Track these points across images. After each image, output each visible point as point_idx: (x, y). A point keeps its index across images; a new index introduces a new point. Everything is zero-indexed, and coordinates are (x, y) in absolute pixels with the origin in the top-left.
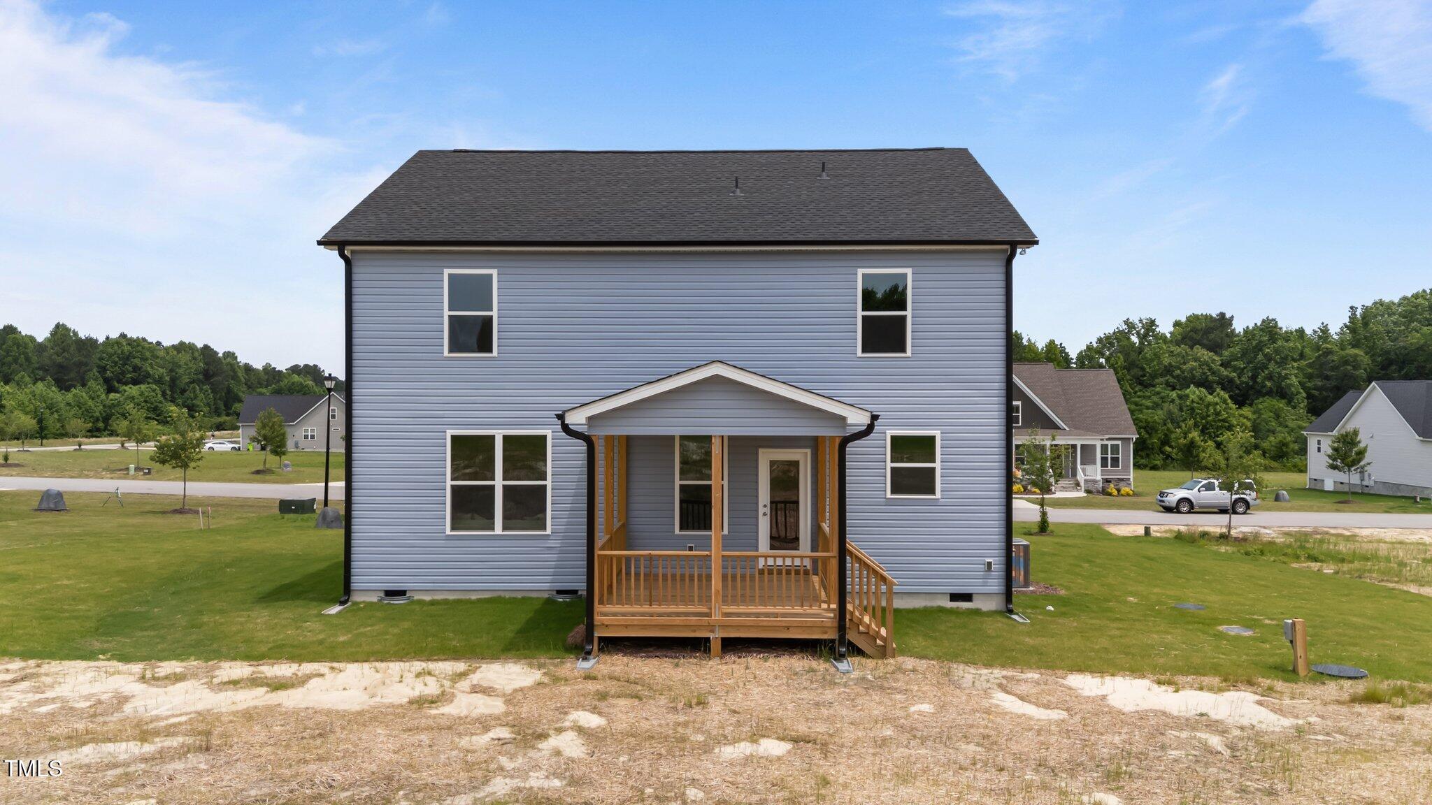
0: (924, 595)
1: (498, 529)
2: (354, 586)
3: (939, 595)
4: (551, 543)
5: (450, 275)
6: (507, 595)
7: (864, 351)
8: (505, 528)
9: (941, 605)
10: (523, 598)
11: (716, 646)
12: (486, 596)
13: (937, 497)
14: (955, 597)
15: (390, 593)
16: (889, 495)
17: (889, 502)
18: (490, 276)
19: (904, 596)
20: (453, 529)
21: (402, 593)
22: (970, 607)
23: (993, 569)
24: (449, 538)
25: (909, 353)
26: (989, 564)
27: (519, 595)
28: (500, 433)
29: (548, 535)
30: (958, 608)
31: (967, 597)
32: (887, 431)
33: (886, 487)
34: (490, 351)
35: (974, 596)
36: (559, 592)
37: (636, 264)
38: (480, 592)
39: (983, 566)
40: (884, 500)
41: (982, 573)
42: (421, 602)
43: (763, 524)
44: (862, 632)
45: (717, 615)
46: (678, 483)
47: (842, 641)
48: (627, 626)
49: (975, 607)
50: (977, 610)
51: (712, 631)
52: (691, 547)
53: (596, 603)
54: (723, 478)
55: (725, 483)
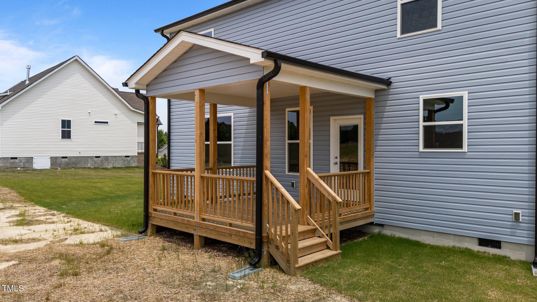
0: (453, 236)
3: (467, 239)
9: (469, 247)
11: (196, 241)
13: (463, 151)
14: (483, 242)
16: (421, 149)
17: (422, 155)
19: (436, 235)
22: (498, 254)
23: (521, 220)
25: (439, 27)
26: (517, 215)
30: (485, 252)
31: (497, 244)
32: (420, 96)
33: (419, 142)
35: (503, 244)
39: (511, 216)
40: (418, 153)
41: (510, 223)
43: (335, 169)
44: (277, 247)
45: (197, 220)
46: (287, 141)
47: (258, 252)
48: (161, 219)
49: (504, 254)
50: (505, 257)
51: (195, 230)
52: (293, 183)
53: (151, 202)
54: (310, 138)
55: (311, 141)
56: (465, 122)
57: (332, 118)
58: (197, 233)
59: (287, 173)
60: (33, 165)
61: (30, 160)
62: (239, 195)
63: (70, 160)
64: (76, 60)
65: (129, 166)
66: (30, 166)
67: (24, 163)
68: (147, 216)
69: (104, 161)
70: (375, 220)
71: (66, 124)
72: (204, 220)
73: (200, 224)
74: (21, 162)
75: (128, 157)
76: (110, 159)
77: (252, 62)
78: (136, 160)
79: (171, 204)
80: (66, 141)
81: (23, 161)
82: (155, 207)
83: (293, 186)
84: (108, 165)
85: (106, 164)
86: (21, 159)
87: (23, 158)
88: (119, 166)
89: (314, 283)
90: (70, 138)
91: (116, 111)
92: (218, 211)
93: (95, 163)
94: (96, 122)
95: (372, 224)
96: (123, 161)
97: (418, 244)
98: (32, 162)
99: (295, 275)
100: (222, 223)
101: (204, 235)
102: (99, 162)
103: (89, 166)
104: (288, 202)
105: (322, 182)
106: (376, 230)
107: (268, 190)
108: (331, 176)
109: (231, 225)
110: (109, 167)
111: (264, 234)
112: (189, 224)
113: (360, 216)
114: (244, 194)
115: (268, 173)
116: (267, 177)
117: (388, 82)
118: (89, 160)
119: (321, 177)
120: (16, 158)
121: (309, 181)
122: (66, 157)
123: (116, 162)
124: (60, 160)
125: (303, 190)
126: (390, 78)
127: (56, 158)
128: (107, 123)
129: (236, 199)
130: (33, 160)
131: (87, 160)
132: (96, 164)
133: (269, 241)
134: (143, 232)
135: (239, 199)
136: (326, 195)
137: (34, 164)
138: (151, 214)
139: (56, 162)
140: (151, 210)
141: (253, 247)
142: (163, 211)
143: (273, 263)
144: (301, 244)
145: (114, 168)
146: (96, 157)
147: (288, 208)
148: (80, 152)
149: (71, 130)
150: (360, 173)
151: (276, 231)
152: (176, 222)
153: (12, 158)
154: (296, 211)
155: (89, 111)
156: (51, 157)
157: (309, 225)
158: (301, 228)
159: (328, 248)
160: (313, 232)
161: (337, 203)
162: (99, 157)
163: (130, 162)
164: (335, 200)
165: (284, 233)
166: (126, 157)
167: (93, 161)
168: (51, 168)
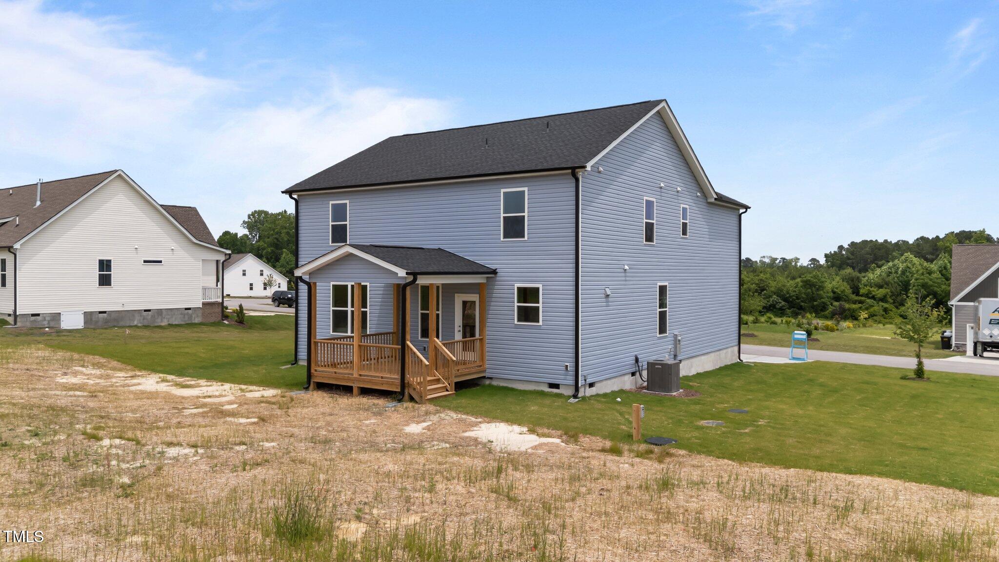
3: (541, 384)
5: (332, 205)
7: (505, 237)
9: (543, 390)
11: (355, 391)
13: (540, 324)
14: (550, 385)
16: (516, 322)
17: (517, 326)
18: (346, 204)
19: (524, 382)
22: (558, 392)
23: (569, 370)
25: (526, 238)
26: (567, 366)
30: (551, 392)
31: (557, 386)
32: (515, 285)
33: (515, 317)
35: (560, 386)
39: (563, 367)
40: (514, 325)
41: (563, 372)
43: (458, 336)
44: (414, 389)
45: (356, 375)
46: (420, 312)
47: (402, 393)
48: (323, 377)
49: (561, 393)
50: (561, 394)
51: (354, 383)
52: (425, 347)
53: (313, 365)
54: (438, 310)
55: (440, 312)
56: (540, 305)
57: (456, 295)
58: (355, 385)
59: (420, 338)
60: (60, 324)
61: (56, 317)
62: (378, 358)
63: (110, 316)
64: (120, 176)
65: (190, 322)
66: (57, 326)
67: (49, 321)
68: (309, 376)
69: (156, 317)
70: (487, 375)
71: (105, 265)
72: (360, 375)
73: (359, 378)
74: (45, 320)
75: (189, 309)
76: (164, 312)
77: (399, 275)
78: (200, 313)
79: (332, 365)
80: (105, 289)
81: (48, 318)
82: (316, 369)
83: (425, 349)
84: (162, 321)
85: (159, 320)
86: (44, 315)
87: (48, 315)
88: (177, 323)
89: (436, 406)
90: (110, 285)
91: (174, 246)
92: (373, 369)
93: (144, 319)
94: (145, 262)
95: (484, 377)
96: (182, 316)
97: (512, 390)
98: (60, 320)
99: (425, 404)
100: (375, 377)
101: (362, 386)
102: (149, 317)
103: (135, 323)
104: (421, 361)
105: (444, 348)
106: (487, 382)
107: (409, 353)
108: (454, 343)
109: (382, 377)
110: (163, 324)
111: (406, 382)
112: (349, 380)
113: (474, 371)
114: (382, 358)
115: (408, 343)
116: (408, 346)
117: (494, 272)
118: (137, 315)
119: (444, 344)
120: (38, 315)
121: (435, 347)
122: (105, 312)
123: (172, 317)
124: (97, 316)
125: (431, 353)
126: (496, 269)
127: (91, 313)
128: (160, 262)
129: (386, 360)
130: (60, 316)
131: (133, 316)
132: (145, 321)
133: (409, 385)
134: (307, 389)
135: (378, 362)
136: (446, 356)
137: (62, 322)
138: (313, 374)
139: (91, 319)
140: (312, 371)
141: (399, 390)
142: (322, 371)
143: (412, 399)
144: (429, 388)
145: (170, 325)
146: (145, 311)
147: (422, 365)
148: (123, 305)
149: (111, 274)
150: (477, 339)
151: (413, 379)
152: (337, 379)
153: (33, 315)
154: (426, 366)
155: (136, 247)
156: (85, 312)
157: (435, 376)
158: (429, 378)
159: (447, 391)
160: (438, 381)
161: (453, 361)
162: (149, 310)
163: (191, 316)
164: (452, 359)
165: (419, 381)
166: (186, 309)
167: (141, 316)
168: (85, 328)
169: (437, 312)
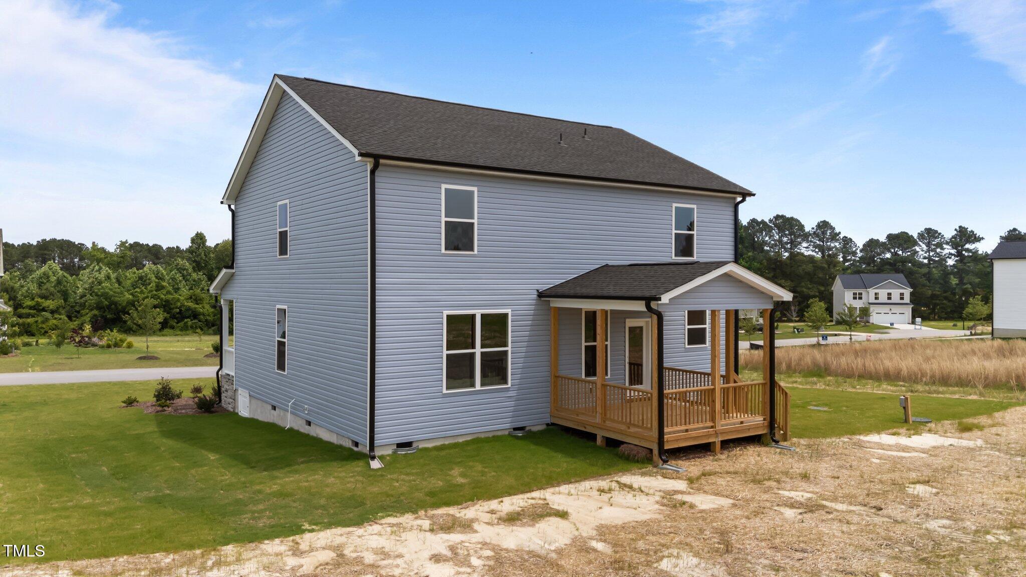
1: (478, 387)
2: (377, 443)
4: (511, 394)
5: (446, 190)
6: (483, 436)
7: (675, 255)
8: (482, 385)
10: (494, 437)
11: (718, 447)
12: (469, 439)
13: (707, 345)
15: (400, 445)
16: (686, 346)
17: (687, 350)
18: (473, 192)
20: (447, 388)
21: (408, 445)
24: (446, 396)
27: (491, 435)
28: (478, 313)
29: (509, 388)
33: (685, 341)
34: (472, 249)
36: (515, 429)
37: (564, 191)
38: (464, 436)
40: (684, 349)
42: (426, 449)
45: (718, 427)
46: (584, 344)
47: (772, 433)
51: (716, 437)
52: (590, 388)
54: (607, 340)
55: (608, 343)
56: (707, 326)
57: (627, 320)
59: (584, 378)
68: (662, 443)
72: (722, 426)
73: (721, 430)
109: (742, 423)
112: (709, 435)
169: (606, 343)
